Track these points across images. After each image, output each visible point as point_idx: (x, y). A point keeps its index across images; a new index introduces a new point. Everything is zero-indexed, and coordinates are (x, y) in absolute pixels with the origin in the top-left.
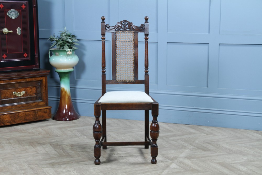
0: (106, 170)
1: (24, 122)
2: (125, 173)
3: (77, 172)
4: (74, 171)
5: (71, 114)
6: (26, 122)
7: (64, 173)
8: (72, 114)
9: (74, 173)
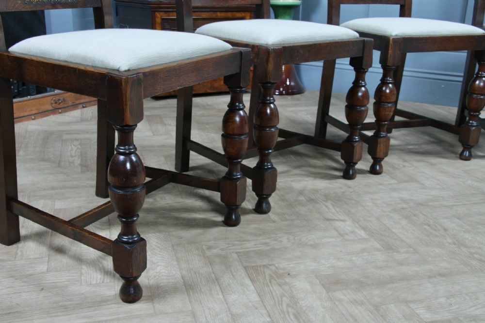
0: (405, 206)
1: (209, 91)
2: (459, 218)
3: (333, 206)
4: (326, 201)
5: (290, 83)
6: (212, 91)
7: (303, 205)
8: (292, 84)
9: (327, 207)
